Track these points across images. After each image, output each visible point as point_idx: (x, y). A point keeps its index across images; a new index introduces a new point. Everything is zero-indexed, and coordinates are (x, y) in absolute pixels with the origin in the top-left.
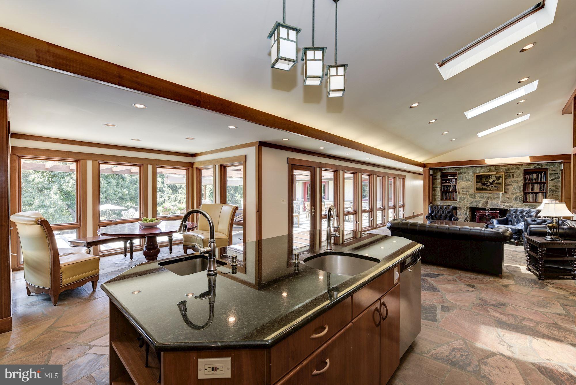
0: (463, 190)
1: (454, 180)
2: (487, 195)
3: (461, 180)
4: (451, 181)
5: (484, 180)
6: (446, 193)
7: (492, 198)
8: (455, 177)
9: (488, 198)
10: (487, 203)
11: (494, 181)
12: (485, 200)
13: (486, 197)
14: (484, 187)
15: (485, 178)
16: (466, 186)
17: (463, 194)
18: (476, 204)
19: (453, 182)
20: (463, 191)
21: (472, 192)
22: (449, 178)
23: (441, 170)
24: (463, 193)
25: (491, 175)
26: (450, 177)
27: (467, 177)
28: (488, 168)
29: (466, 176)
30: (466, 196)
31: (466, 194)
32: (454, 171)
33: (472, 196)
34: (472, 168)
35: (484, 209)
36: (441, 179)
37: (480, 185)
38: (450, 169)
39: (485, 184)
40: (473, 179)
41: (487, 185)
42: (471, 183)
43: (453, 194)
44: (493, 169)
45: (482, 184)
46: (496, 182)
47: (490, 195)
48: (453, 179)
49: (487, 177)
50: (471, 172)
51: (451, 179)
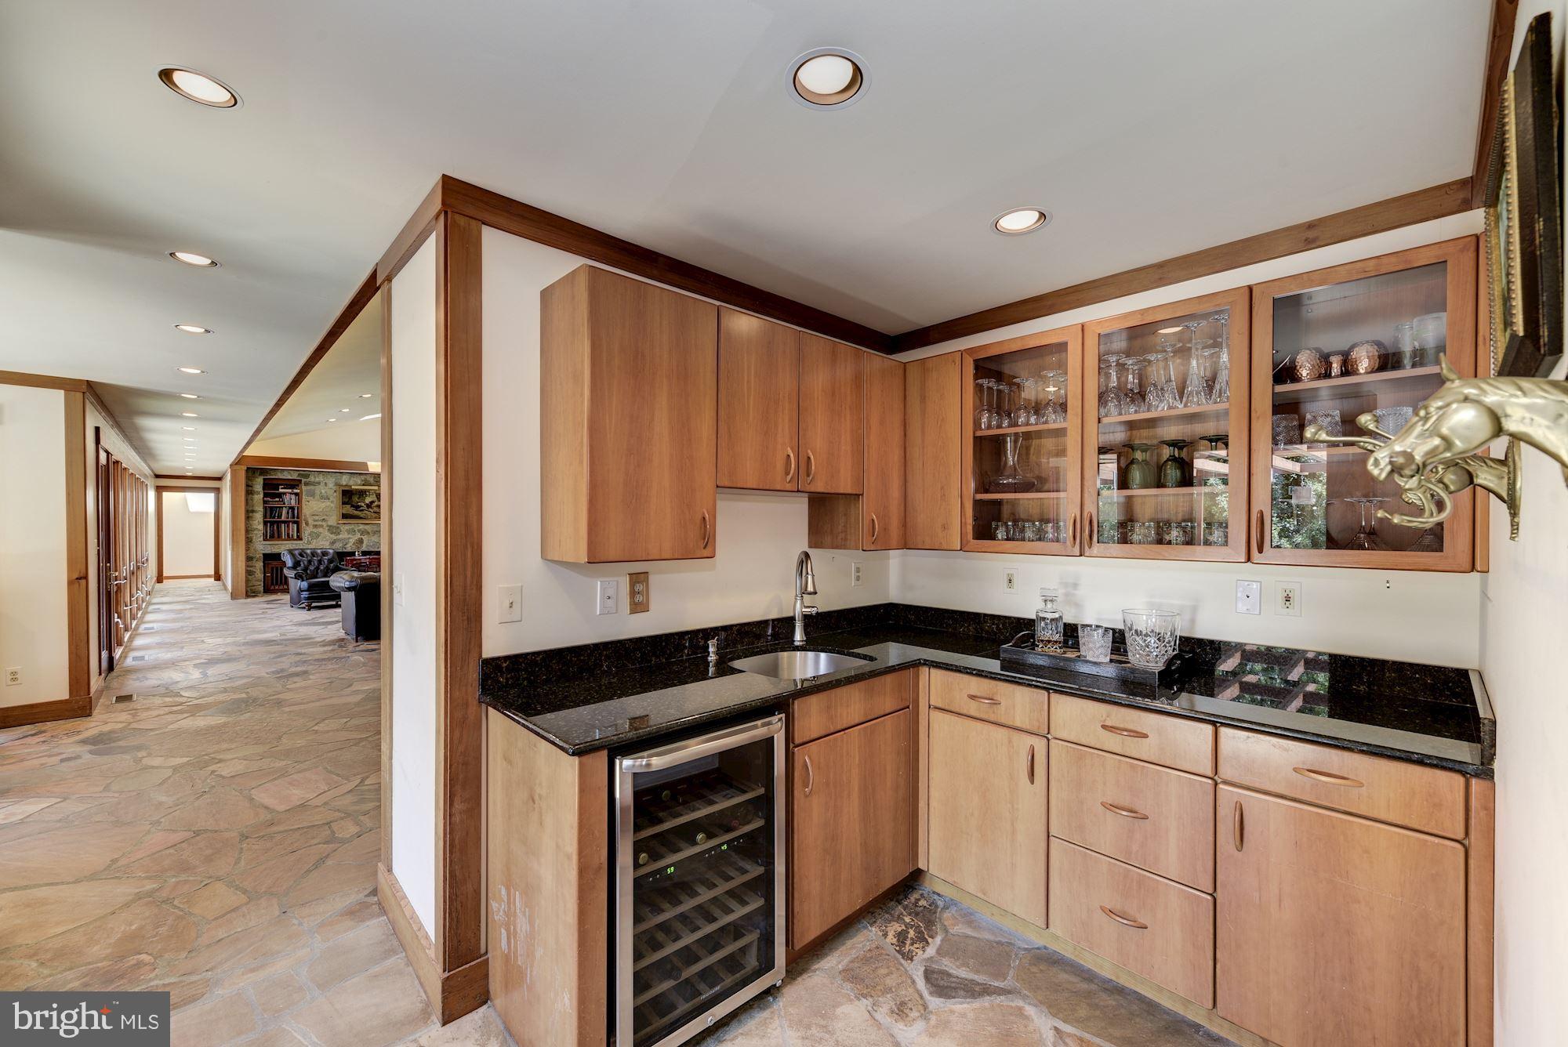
0: (317, 518)
1: (293, 497)
2: (361, 527)
3: (312, 498)
4: (286, 498)
5: (355, 499)
6: (272, 523)
7: (368, 533)
8: (295, 491)
9: (363, 533)
10: (361, 541)
11: (372, 502)
12: (358, 536)
13: (359, 531)
14: (356, 513)
15: (358, 496)
16: (321, 510)
17: (315, 526)
18: (341, 545)
19: (290, 500)
20: (315, 521)
21: (333, 520)
22: (280, 490)
23: (263, 472)
24: (316, 523)
25: (369, 491)
26: (282, 488)
27: (323, 491)
28: (363, 477)
29: (321, 490)
30: (321, 530)
31: (322, 526)
32: (295, 476)
33: (334, 530)
34: (334, 475)
35: (353, 554)
36: (264, 493)
37: (348, 509)
38: (285, 473)
39: (357, 508)
40: (335, 499)
41: (361, 508)
42: (332, 505)
43: (288, 526)
44: (371, 480)
45: (352, 506)
46: (376, 503)
47: (367, 527)
48: (291, 493)
49: (362, 494)
50: (331, 482)
51: (285, 493)
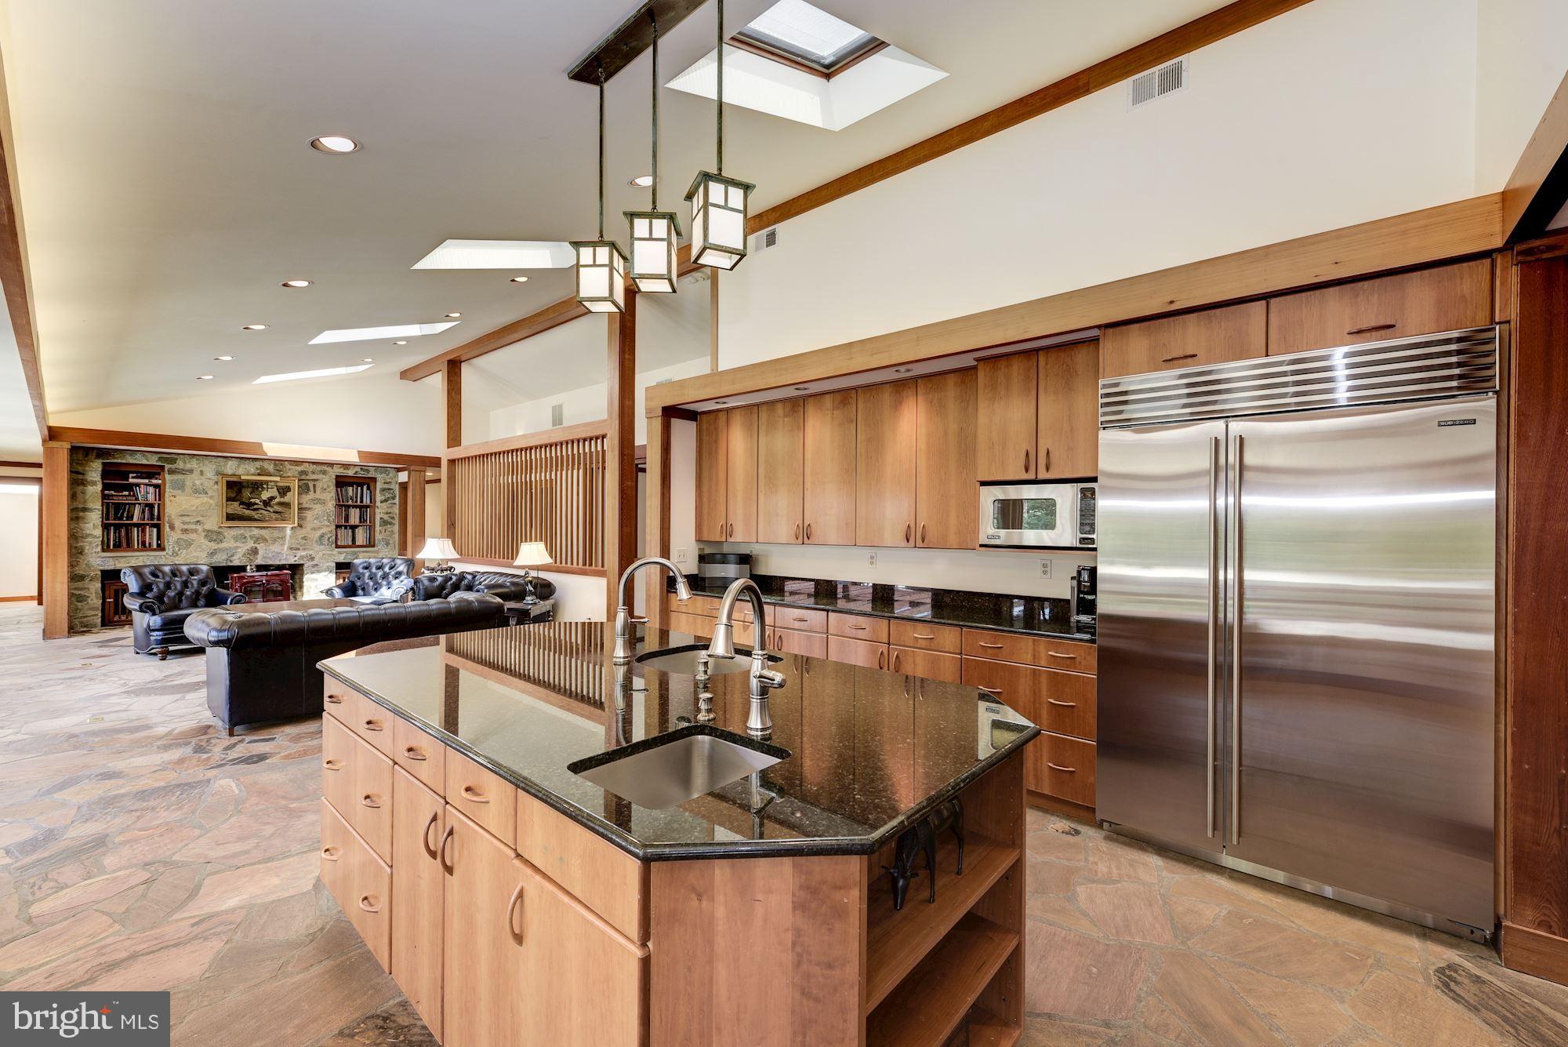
0: (187, 519)
1: (151, 490)
2: (256, 532)
3: (179, 491)
4: (141, 492)
5: (246, 493)
6: (118, 527)
7: (267, 540)
8: (154, 481)
9: (257, 540)
10: (255, 551)
11: (272, 498)
12: (251, 544)
13: (251, 537)
14: (247, 512)
15: (250, 490)
16: (194, 508)
17: (185, 531)
18: (225, 557)
19: (146, 492)
20: (184, 523)
21: (213, 522)
22: (131, 480)
23: (101, 453)
24: (186, 527)
25: (267, 482)
26: (133, 478)
27: (197, 482)
28: (258, 464)
29: (191, 480)
30: (193, 536)
31: (196, 531)
32: (153, 460)
33: (213, 536)
34: (214, 460)
35: (243, 569)
36: (103, 483)
37: (235, 508)
38: (138, 456)
39: (249, 505)
40: (216, 493)
41: (256, 507)
42: (211, 501)
43: (143, 531)
44: (271, 468)
45: (242, 503)
46: (277, 500)
47: (263, 532)
48: (147, 485)
49: (257, 486)
50: (210, 469)
51: (138, 485)
